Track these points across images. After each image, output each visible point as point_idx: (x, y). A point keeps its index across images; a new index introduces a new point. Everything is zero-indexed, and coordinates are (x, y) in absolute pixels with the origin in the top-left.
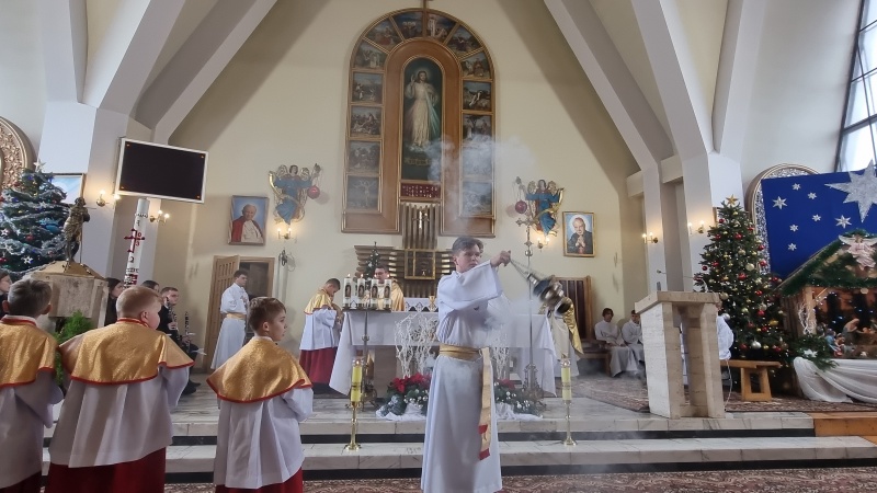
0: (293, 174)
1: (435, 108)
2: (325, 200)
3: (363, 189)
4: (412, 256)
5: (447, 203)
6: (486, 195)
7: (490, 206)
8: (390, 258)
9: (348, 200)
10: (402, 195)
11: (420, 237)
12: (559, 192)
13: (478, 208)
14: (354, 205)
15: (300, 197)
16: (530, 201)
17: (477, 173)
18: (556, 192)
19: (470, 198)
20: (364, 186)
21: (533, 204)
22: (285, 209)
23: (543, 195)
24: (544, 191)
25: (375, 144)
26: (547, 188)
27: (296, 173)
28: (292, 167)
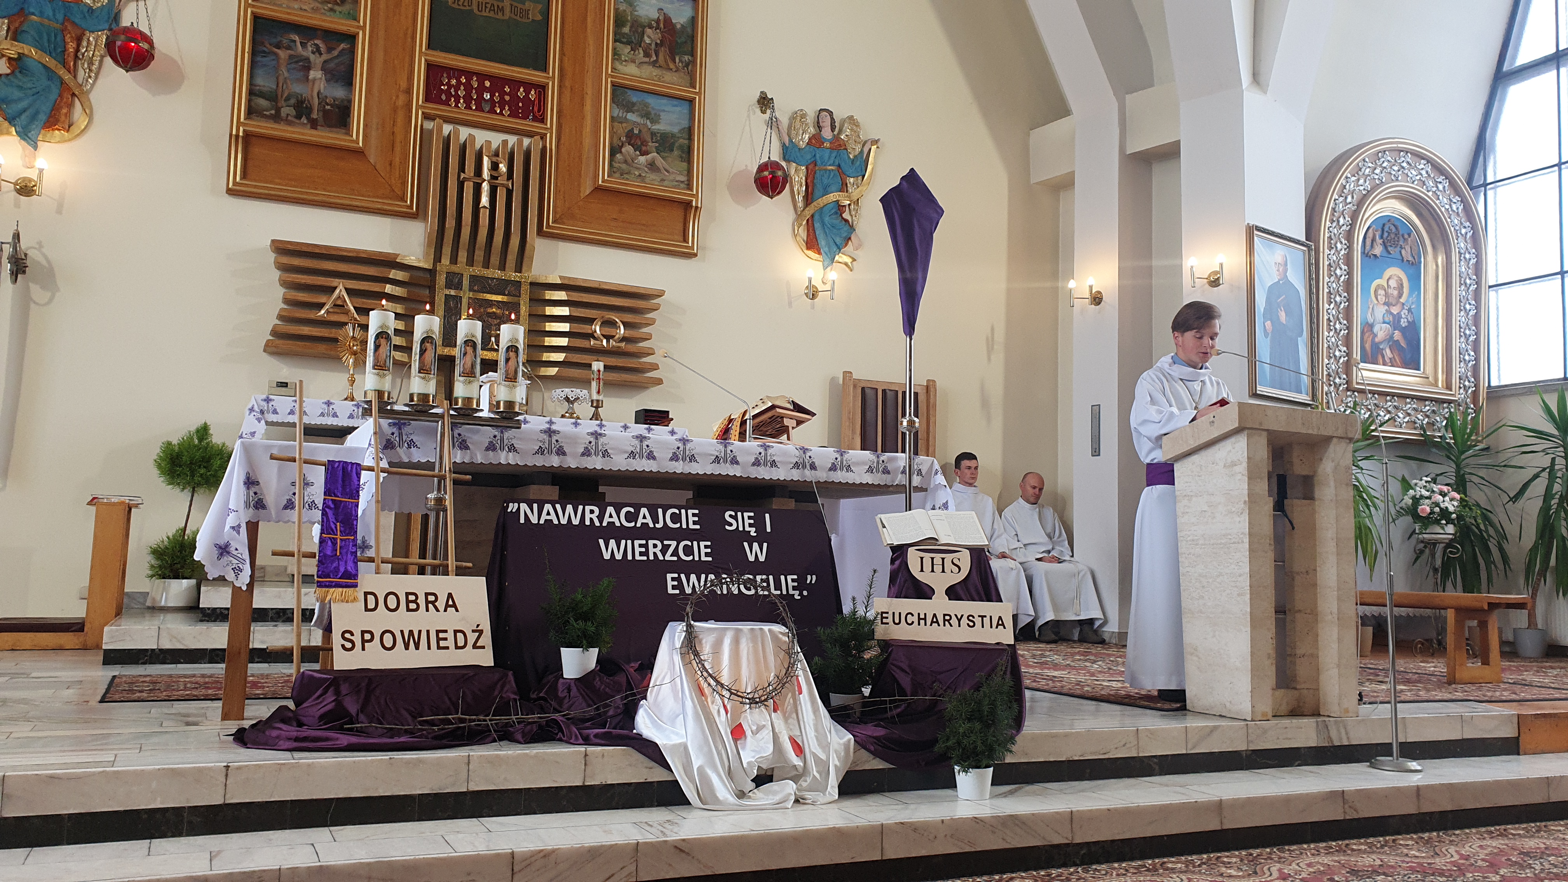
2: (171, 80)
3: (306, 66)
4: (459, 286)
5: (562, 141)
6: (675, 130)
7: (685, 165)
8: (389, 289)
9: (251, 93)
10: (428, 98)
11: (483, 234)
12: (866, 150)
13: (652, 166)
14: (273, 112)
15: (76, 57)
16: (794, 164)
17: (654, 64)
18: (860, 146)
19: (630, 135)
20: (307, 53)
21: (800, 174)
22: (22, 93)
23: (826, 153)
24: (830, 141)
26: (836, 133)
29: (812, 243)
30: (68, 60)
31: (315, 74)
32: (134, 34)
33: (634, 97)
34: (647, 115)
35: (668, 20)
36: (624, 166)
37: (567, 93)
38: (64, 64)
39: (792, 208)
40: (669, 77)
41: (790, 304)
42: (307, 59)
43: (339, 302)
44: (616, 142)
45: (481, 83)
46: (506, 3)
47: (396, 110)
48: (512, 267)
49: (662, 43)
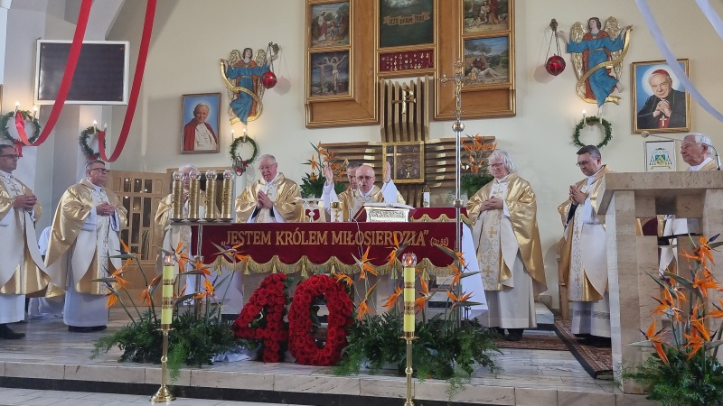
0: (247, 60)
2: (286, 88)
3: (331, 69)
4: (392, 152)
5: (442, 74)
6: (500, 53)
7: (506, 70)
8: (366, 157)
9: (312, 86)
10: (381, 70)
11: (404, 126)
12: (623, 34)
13: (488, 75)
14: (320, 91)
15: (257, 88)
16: (574, 54)
17: (486, 23)
18: (618, 34)
19: (475, 62)
20: (331, 64)
21: (579, 58)
22: (240, 106)
23: (595, 43)
24: (597, 35)
25: (342, 5)
26: (602, 29)
27: (251, 57)
28: (245, 50)
29: (589, 94)
30: (254, 90)
31: (335, 71)
32: (271, 75)
33: (477, 43)
34: (484, 50)
37: (443, 50)
39: (575, 78)
40: (495, 27)
42: (331, 66)
44: (468, 67)
45: (403, 57)
46: (413, 16)
47: (368, 78)
48: (419, 139)
49: (490, 11)
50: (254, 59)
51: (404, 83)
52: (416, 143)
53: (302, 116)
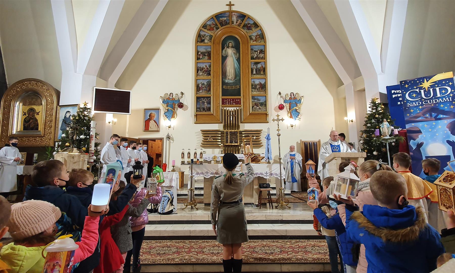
1: (237, 60)
2: (187, 108)
5: (244, 107)
6: (263, 102)
7: (266, 107)
8: (217, 135)
9: (197, 108)
10: (222, 104)
11: (232, 124)
12: (301, 98)
13: (260, 108)
14: (200, 110)
15: (175, 108)
16: (287, 103)
17: (259, 91)
18: (299, 98)
19: (255, 104)
20: (204, 101)
21: (288, 105)
22: (168, 114)
23: (293, 100)
24: (293, 98)
25: (209, 80)
26: (295, 96)
27: (172, 96)
28: (170, 94)
29: (291, 117)
30: (174, 108)
31: (205, 104)
32: (181, 103)
33: (256, 97)
35: (261, 83)
36: (255, 109)
37: (244, 99)
38: (173, 109)
40: (262, 93)
41: (288, 129)
43: (210, 138)
44: (253, 105)
45: (230, 100)
46: (234, 86)
47: (217, 107)
48: (237, 129)
49: (260, 88)
50: (174, 97)
51: (231, 110)
52: (235, 131)
53: (192, 119)
